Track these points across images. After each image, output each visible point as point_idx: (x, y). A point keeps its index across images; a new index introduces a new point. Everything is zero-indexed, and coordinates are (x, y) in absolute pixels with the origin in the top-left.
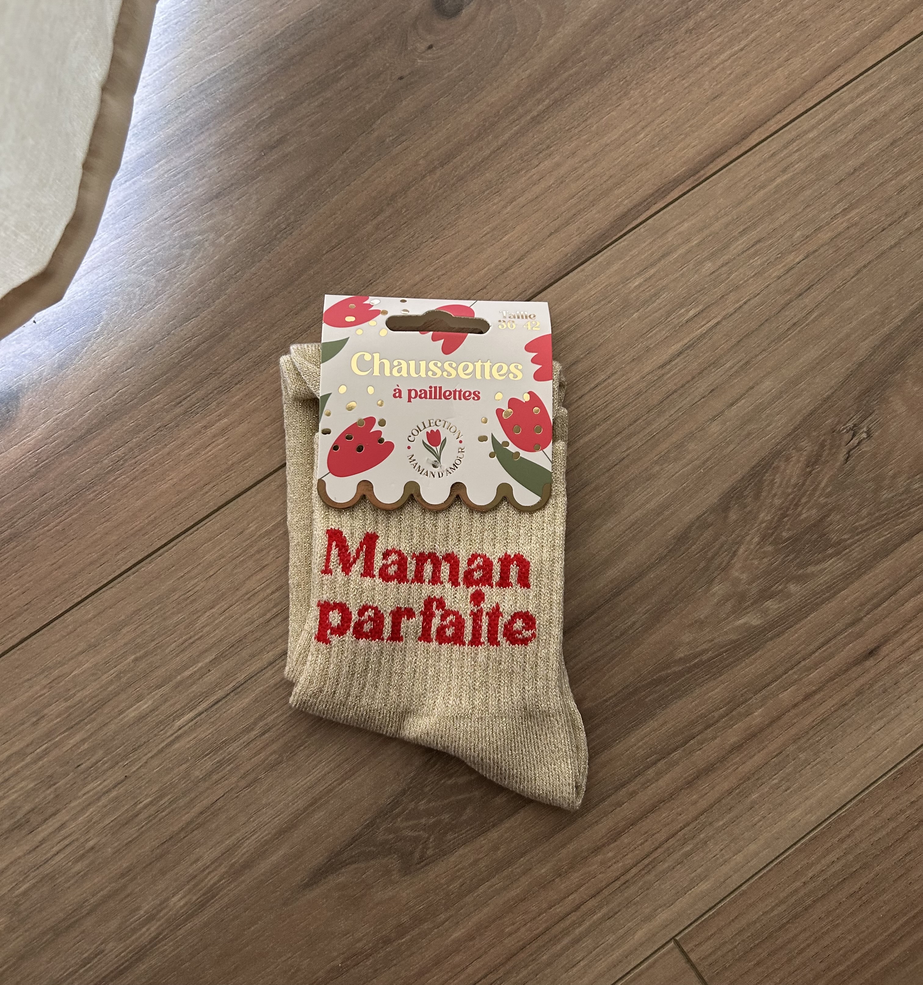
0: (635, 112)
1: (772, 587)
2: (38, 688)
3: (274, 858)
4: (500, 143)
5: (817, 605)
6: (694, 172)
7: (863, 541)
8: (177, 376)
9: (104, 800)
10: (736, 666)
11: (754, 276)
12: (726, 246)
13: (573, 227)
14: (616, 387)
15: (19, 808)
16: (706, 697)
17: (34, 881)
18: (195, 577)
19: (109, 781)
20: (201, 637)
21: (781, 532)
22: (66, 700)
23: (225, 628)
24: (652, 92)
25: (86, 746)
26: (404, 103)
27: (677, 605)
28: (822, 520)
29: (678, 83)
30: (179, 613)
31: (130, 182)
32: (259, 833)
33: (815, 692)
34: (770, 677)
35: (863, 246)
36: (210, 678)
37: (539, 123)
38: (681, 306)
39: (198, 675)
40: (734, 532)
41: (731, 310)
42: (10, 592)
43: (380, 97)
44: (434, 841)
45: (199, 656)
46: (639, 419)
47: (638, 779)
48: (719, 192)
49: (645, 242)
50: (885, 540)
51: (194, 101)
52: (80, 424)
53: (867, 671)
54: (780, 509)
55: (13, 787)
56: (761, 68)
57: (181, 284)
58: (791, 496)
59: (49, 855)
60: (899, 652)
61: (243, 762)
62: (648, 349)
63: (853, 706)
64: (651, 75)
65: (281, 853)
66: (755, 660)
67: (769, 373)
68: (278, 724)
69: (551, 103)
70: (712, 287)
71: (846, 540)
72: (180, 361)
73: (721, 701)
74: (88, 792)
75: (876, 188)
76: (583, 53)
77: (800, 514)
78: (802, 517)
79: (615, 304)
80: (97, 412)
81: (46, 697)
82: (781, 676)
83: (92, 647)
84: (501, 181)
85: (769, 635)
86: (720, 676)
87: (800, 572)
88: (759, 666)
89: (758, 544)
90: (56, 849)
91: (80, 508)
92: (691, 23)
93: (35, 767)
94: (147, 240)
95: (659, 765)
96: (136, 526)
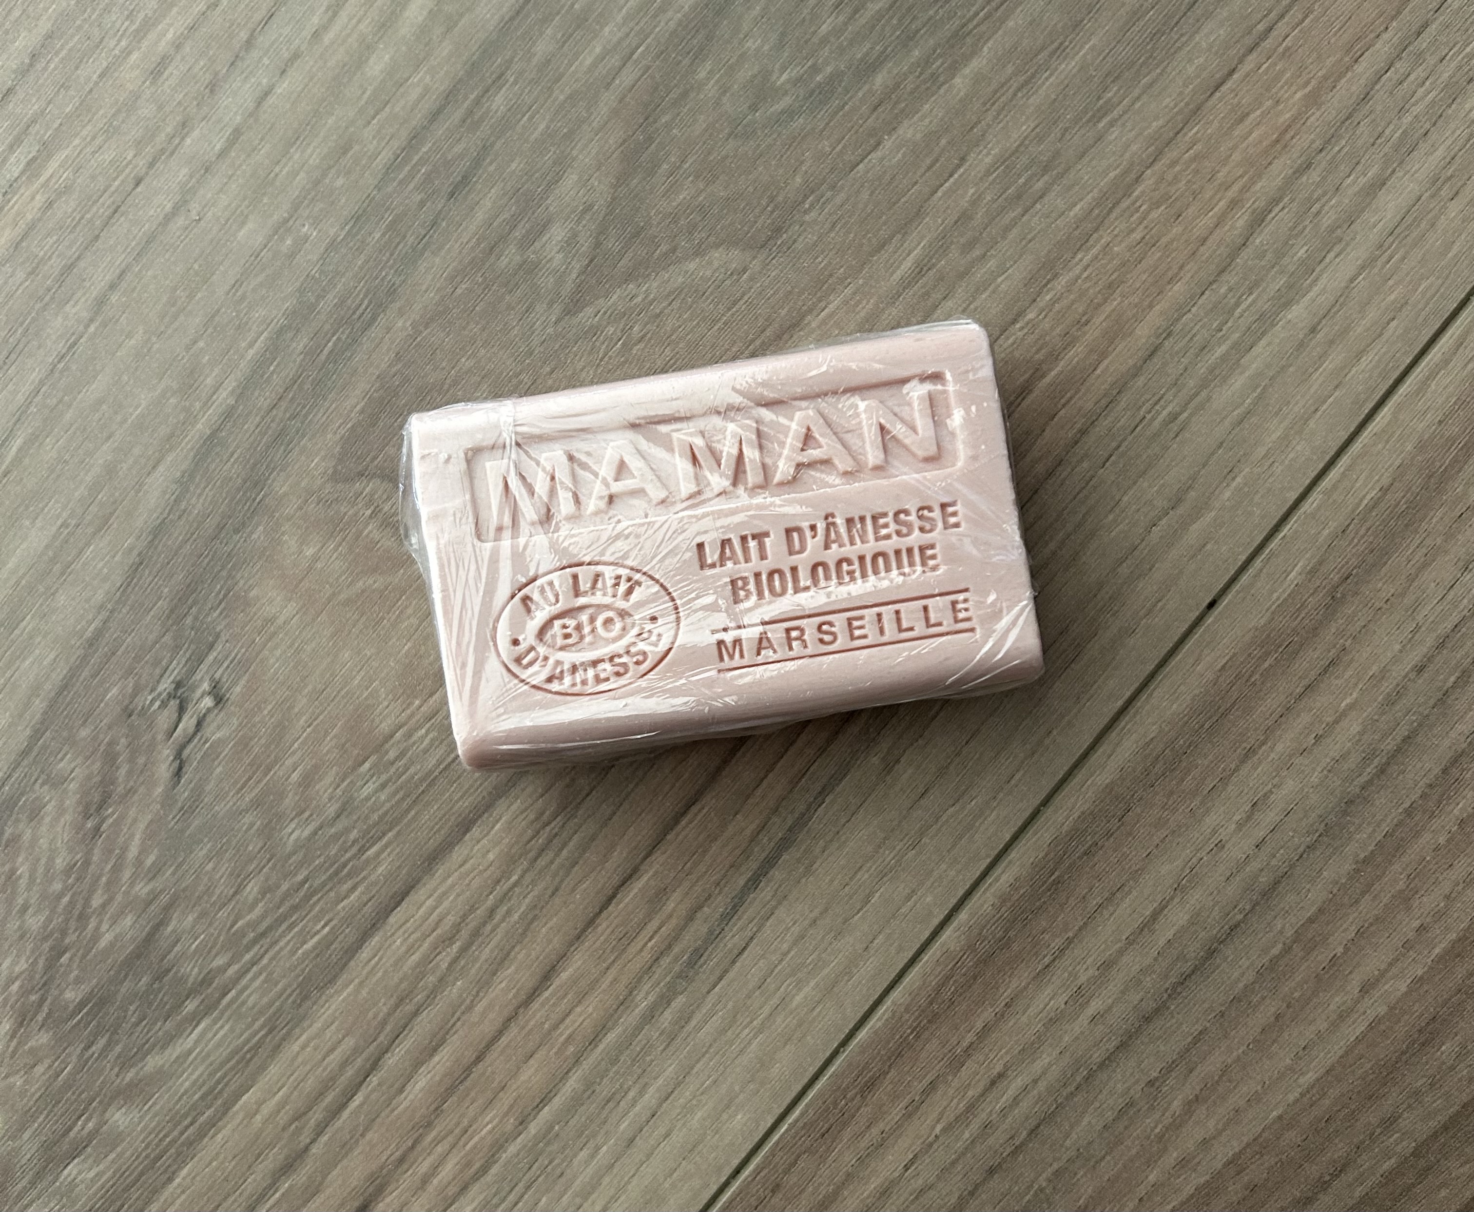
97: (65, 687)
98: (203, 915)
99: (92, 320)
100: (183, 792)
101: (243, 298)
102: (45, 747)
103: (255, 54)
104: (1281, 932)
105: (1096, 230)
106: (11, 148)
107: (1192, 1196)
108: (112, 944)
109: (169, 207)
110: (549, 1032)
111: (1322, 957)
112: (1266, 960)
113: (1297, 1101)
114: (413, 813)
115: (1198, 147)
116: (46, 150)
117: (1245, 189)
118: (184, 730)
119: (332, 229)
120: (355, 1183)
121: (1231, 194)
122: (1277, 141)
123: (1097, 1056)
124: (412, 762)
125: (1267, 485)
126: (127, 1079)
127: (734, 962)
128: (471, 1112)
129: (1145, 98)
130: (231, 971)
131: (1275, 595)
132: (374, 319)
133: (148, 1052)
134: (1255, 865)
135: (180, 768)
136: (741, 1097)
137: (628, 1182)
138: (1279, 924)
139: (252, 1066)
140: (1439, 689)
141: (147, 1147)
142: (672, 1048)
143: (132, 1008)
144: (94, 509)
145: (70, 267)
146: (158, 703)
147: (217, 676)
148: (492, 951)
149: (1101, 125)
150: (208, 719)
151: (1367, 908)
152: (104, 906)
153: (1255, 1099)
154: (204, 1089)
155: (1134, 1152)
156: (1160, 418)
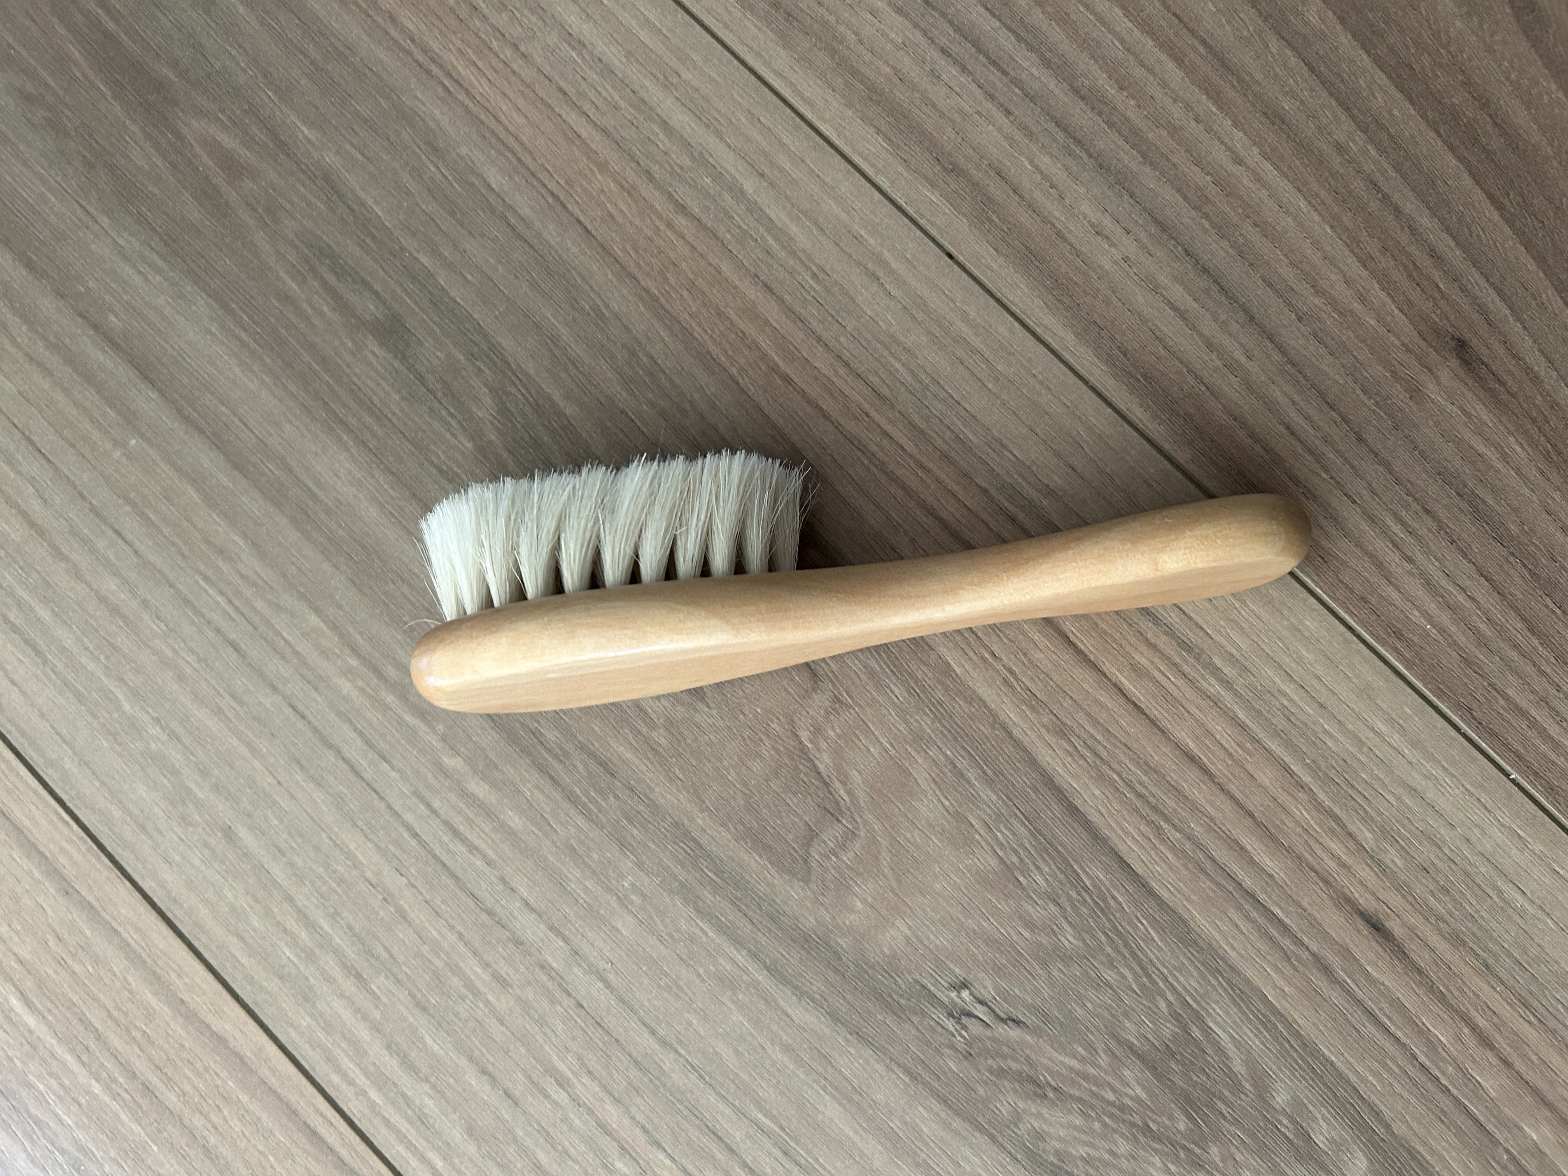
1: (1287, 1138)
5: (1304, 1045)
7: (1165, 971)
21: (1179, 1132)
28: (1141, 1058)
33: (1474, 1028)
34: (1460, 1120)
35: (617, 1041)
50: (1154, 928)
53: (1412, 929)
54: (1137, 1140)
58: (1106, 1119)
60: (1364, 872)
63: (1486, 949)
71: (1169, 1004)
75: (507, 1028)
77: (1137, 1099)
78: (1144, 1096)
85: (1380, 1131)
87: (1247, 1086)
97: (945, 1102)
98: (1126, 1014)
99: (676, 1052)
100: (1031, 1020)
101: (672, 937)
102: (990, 1123)
103: (498, 909)
104: (1193, 219)
105: (679, 322)
106: (547, 1096)
107: (1388, 294)
108: (1144, 1088)
109: (600, 984)
110: (1234, 760)
111: (1213, 192)
112: (1213, 231)
113: (1320, 215)
114: (1060, 848)
115: (628, 248)
116: (551, 1071)
117: (660, 217)
118: (985, 1014)
119: (627, 864)
120: (1342, 919)
121: (663, 227)
122: (629, 193)
123: (1277, 357)
124: (1022, 845)
125: (868, 213)
126: (1250, 1088)
127: (1190, 618)
128: (1292, 825)
129: (592, 282)
130: (1171, 998)
131: (947, 211)
132: (694, 840)
133: (1230, 1069)
134: (1143, 236)
135: (1014, 1021)
136: (1293, 620)
137: (1353, 710)
138: (1187, 221)
139: (1246, 989)
140: (1023, 99)
141: (1305, 1079)
142: (1253, 670)
143: (1195, 1078)
144: (814, 1065)
145: (636, 1063)
146: (963, 1032)
147: (946, 985)
148: (1169, 798)
149: (607, 314)
150: (978, 995)
151: (1179, 158)
152: (1114, 1090)
153: (1317, 245)
154: (1262, 1030)
155: (1352, 335)
156: (815, 285)
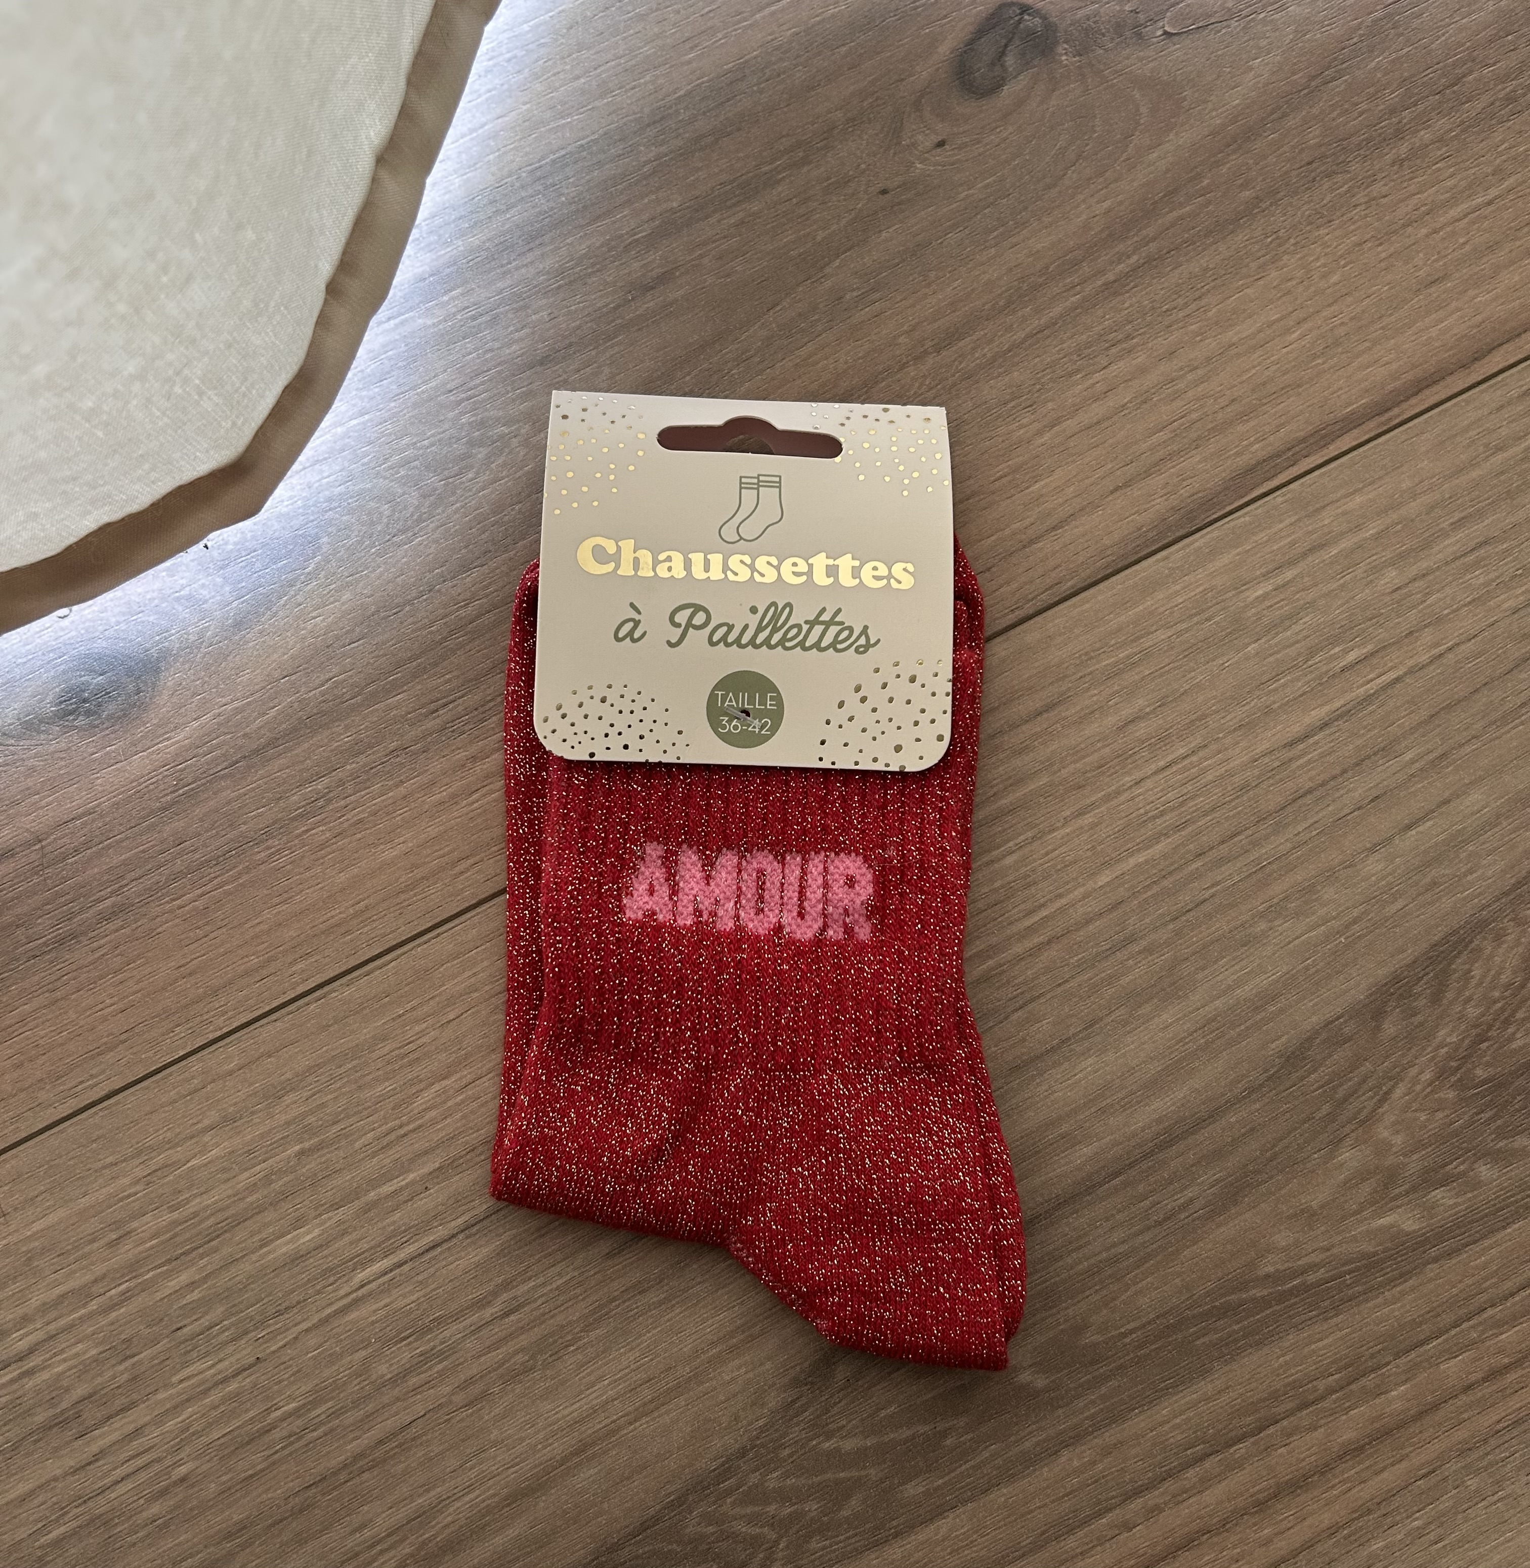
0: (1289, 292)
2: (126, 1181)
3: (499, 1540)
4: (1042, 321)
6: (1382, 408)
8: (436, 664)
9: (215, 1396)
10: (1367, 1301)
11: (1470, 603)
12: (1427, 545)
13: (1156, 481)
14: (1204, 771)
15: (67, 1390)
16: (1306, 1350)
17: (74, 1524)
18: (423, 1020)
19: (226, 1363)
20: (420, 1127)
22: (172, 1209)
23: (463, 1117)
24: (1322, 261)
25: (196, 1295)
26: (884, 234)
27: (1271, 1178)
29: (1370, 249)
30: (388, 1079)
31: (397, 321)
32: (477, 1492)
36: (425, 1203)
37: (1115, 294)
38: (1334, 641)
39: (406, 1193)
40: (1387, 1057)
41: (1424, 658)
42: (101, 1006)
43: (844, 222)
44: (787, 1547)
45: (412, 1161)
46: (1238, 834)
47: (1166, 1484)
48: (1424, 449)
49: (1281, 521)
51: (523, 194)
52: (259, 728)
55: (62, 1351)
56: (1520, 239)
57: (462, 507)
59: (107, 1481)
61: (466, 1361)
62: (1268, 711)
64: (1322, 232)
65: (511, 1533)
66: (1403, 1294)
67: (1481, 778)
68: (536, 1300)
69: (1142, 261)
70: (1393, 614)
72: (445, 639)
73: (1332, 1363)
74: (188, 1378)
76: (1206, 182)
79: (1217, 623)
80: (290, 711)
81: (138, 1199)
82: (1447, 1331)
83: (228, 1120)
84: (1038, 387)
86: (1337, 1315)
88: (1408, 1307)
89: (1430, 1085)
90: (119, 1473)
91: (240, 874)
92: (1403, 149)
93: (104, 1321)
94: (412, 424)
95: (1207, 1464)
96: (332, 917)
